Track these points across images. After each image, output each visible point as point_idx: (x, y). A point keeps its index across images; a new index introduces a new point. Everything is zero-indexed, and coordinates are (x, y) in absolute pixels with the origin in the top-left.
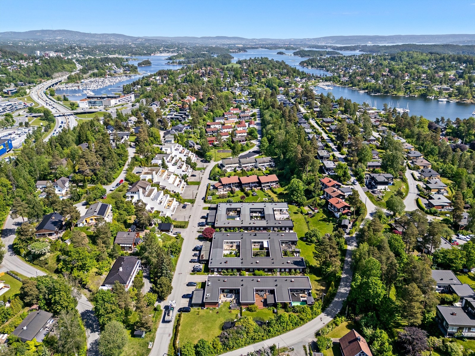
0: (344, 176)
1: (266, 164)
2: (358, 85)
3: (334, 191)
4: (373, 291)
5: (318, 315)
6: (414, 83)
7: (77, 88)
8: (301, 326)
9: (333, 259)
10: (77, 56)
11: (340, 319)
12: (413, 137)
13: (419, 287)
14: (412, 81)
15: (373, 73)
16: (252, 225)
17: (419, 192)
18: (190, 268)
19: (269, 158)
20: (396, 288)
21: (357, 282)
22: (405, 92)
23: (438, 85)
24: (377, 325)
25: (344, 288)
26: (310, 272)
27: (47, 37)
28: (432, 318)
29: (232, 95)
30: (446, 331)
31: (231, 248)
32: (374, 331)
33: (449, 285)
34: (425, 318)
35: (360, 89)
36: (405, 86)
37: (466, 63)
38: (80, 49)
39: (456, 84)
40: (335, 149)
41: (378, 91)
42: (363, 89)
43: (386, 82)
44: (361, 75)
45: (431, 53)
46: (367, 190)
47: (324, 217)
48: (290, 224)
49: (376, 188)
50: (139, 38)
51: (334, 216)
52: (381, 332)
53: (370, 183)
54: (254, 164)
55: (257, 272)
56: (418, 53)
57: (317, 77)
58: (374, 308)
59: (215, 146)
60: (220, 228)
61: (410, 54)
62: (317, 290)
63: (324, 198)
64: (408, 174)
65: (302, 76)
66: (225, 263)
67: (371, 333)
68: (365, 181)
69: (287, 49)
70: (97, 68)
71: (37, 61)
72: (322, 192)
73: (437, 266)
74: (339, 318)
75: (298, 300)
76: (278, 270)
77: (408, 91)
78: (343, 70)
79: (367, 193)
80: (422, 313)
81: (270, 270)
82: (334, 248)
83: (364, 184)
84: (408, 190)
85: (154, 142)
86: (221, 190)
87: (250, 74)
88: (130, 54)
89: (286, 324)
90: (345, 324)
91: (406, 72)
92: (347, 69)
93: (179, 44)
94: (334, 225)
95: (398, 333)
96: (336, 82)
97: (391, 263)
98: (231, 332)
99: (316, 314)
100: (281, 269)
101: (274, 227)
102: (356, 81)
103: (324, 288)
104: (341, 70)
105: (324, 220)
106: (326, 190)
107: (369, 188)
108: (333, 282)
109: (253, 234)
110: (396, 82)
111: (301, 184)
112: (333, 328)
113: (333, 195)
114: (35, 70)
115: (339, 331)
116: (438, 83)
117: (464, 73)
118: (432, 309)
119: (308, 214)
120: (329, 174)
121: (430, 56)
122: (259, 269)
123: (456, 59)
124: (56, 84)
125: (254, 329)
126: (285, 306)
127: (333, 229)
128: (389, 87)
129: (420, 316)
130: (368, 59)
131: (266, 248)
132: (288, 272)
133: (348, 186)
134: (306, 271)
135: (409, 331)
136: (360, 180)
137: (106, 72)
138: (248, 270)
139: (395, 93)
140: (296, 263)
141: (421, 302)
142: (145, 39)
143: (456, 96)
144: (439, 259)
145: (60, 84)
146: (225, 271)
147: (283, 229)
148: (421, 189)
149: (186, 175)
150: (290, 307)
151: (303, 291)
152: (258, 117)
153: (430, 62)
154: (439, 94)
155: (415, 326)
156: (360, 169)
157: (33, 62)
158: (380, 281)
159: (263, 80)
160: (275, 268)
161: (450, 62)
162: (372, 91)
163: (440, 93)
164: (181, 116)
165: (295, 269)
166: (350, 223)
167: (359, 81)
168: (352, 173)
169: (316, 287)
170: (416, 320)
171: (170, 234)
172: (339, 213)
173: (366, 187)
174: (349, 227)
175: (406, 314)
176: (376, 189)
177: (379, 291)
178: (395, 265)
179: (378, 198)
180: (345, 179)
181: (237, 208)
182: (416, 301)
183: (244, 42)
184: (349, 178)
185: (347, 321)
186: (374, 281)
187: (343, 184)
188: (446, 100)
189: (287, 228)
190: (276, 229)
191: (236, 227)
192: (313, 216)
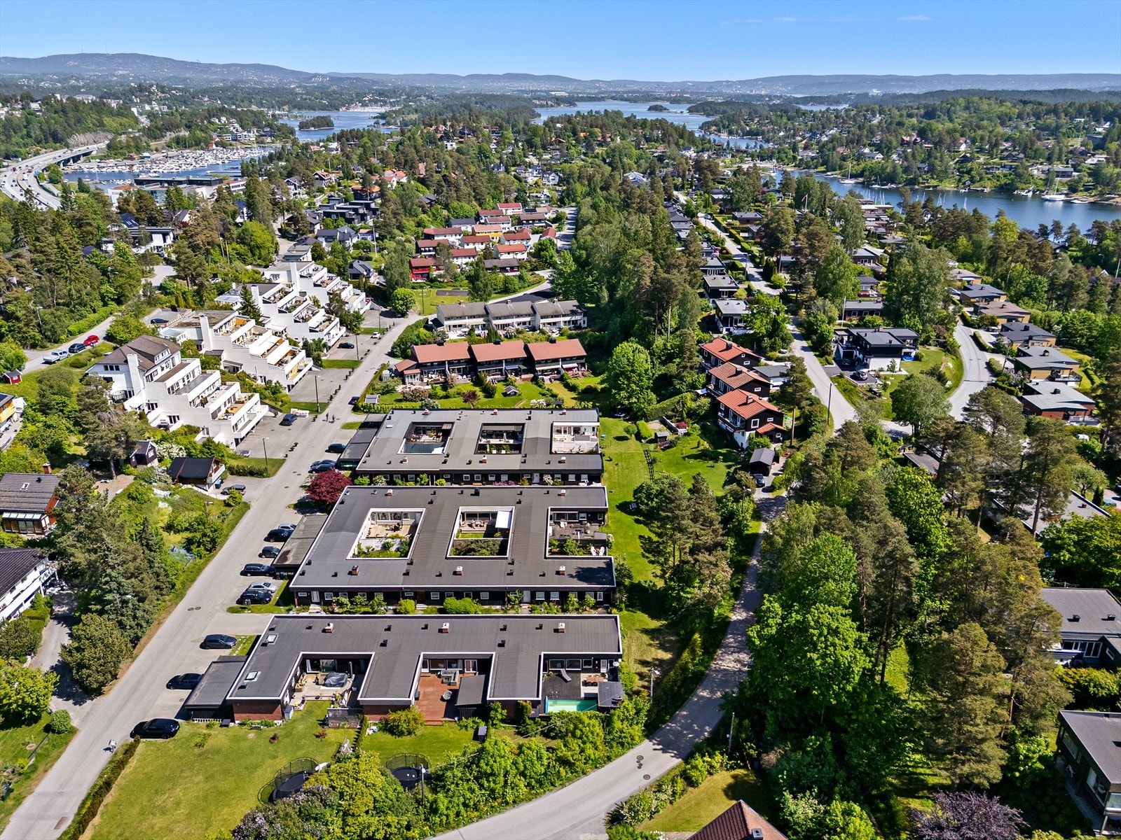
0: (771, 335)
1: (562, 319)
2: (841, 168)
3: (738, 373)
4: (824, 656)
5: (632, 745)
6: (982, 160)
7: (126, 170)
8: (563, 786)
9: (703, 557)
10: (152, 108)
11: (707, 759)
12: (979, 260)
13: (991, 637)
14: (976, 155)
15: (876, 140)
16: (476, 466)
17: (995, 379)
18: (235, 590)
19: (572, 304)
20: (912, 648)
21: (768, 625)
22: (960, 181)
23: (1041, 164)
24: (834, 782)
25: (736, 655)
26: (631, 605)
27: (93, 71)
28: (1042, 759)
29: (516, 183)
30: (1100, 811)
31: (391, 533)
32: (822, 808)
33: (1103, 640)
34: (1014, 759)
35: (845, 176)
36: (958, 166)
37: (1112, 121)
38: (163, 92)
39: (1089, 161)
40: (757, 276)
41: (891, 178)
42: (853, 176)
43: (910, 157)
44: (848, 143)
45: (1025, 103)
46: (839, 371)
47: (701, 448)
48: (593, 463)
49: (866, 366)
50: (315, 75)
51: (733, 444)
52: (848, 813)
53: (848, 355)
54: (528, 319)
55: (451, 602)
56: (992, 102)
57: (738, 151)
58: (828, 720)
59: (432, 281)
60: (372, 475)
61: (973, 102)
62: (644, 663)
63: (708, 395)
64: (961, 335)
65: (700, 147)
66: (350, 573)
67: (810, 813)
68: (834, 350)
69: (675, 101)
70: (188, 127)
71: (34, 106)
72: (702, 378)
73: (1055, 576)
74: (703, 756)
75: (572, 695)
76: (527, 596)
77: (966, 177)
78: (804, 138)
79: (837, 379)
80: (1005, 738)
81: (498, 597)
82: (708, 523)
83: (830, 358)
84: (962, 375)
85: (250, 260)
86: (416, 381)
87: (569, 137)
88: (286, 107)
89: (502, 779)
90: (724, 778)
91: (962, 136)
92: (815, 134)
93: (412, 88)
94: (729, 467)
95: (912, 814)
96: (786, 161)
97: (891, 555)
98: (281, 813)
99: (622, 744)
100: (533, 592)
101: (542, 473)
102: (835, 157)
103: (667, 656)
104: (799, 138)
105: (703, 456)
106: (715, 372)
107: (843, 368)
108: (697, 636)
109: (468, 492)
110: (936, 158)
111: (642, 356)
112: (674, 793)
113: (735, 382)
114: (25, 127)
115: (698, 804)
116: (1041, 160)
117: (1108, 139)
118: (1042, 722)
119: (656, 440)
120: (730, 333)
121: (1020, 106)
122: (459, 594)
123: (1086, 110)
124: (76, 159)
125: (375, 801)
126: (516, 715)
127: (724, 478)
128: (919, 168)
129: (995, 752)
130: (869, 115)
131: (501, 530)
132: (557, 603)
133: (783, 364)
134: (615, 600)
135: (954, 808)
136: (819, 347)
137: (211, 137)
138: (422, 596)
139: (933, 182)
140: (584, 574)
141: (1000, 698)
142: (331, 78)
143: (1086, 190)
144: (1065, 552)
145: (85, 161)
146: (345, 600)
147: (572, 478)
148: (998, 369)
149: (320, 340)
150: (533, 719)
151: (592, 663)
152: (570, 224)
153: (1022, 119)
154: (1046, 184)
155: (978, 789)
156: (821, 316)
157: (23, 109)
158: (848, 622)
159: (598, 150)
160: (513, 590)
161: (1072, 119)
162: (875, 180)
163: (1048, 182)
164: (355, 210)
165: (581, 594)
166: (776, 459)
167: (844, 158)
168: (797, 332)
169: (643, 652)
170: (980, 767)
171: (211, 492)
172: (747, 434)
173: (835, 365)
174: (772, 471)
175: (940, 741)
176: (865, 370)
177: (845, 656)
178: (904, 561)
179: (871, 390)
180: (774, 343)
181: (442, 423)
182: (982, 692)
183: (571, 88)
184: (786, 341)
185: (732, 768)
186: (826, 619)
187: (769, 359)
188: (1063, 197)
189: (584, 477)
190: (547, 478)
191: (423, 472)
192: (672, 444)
